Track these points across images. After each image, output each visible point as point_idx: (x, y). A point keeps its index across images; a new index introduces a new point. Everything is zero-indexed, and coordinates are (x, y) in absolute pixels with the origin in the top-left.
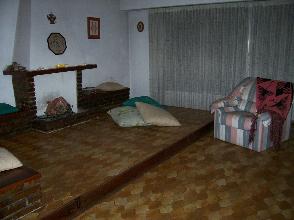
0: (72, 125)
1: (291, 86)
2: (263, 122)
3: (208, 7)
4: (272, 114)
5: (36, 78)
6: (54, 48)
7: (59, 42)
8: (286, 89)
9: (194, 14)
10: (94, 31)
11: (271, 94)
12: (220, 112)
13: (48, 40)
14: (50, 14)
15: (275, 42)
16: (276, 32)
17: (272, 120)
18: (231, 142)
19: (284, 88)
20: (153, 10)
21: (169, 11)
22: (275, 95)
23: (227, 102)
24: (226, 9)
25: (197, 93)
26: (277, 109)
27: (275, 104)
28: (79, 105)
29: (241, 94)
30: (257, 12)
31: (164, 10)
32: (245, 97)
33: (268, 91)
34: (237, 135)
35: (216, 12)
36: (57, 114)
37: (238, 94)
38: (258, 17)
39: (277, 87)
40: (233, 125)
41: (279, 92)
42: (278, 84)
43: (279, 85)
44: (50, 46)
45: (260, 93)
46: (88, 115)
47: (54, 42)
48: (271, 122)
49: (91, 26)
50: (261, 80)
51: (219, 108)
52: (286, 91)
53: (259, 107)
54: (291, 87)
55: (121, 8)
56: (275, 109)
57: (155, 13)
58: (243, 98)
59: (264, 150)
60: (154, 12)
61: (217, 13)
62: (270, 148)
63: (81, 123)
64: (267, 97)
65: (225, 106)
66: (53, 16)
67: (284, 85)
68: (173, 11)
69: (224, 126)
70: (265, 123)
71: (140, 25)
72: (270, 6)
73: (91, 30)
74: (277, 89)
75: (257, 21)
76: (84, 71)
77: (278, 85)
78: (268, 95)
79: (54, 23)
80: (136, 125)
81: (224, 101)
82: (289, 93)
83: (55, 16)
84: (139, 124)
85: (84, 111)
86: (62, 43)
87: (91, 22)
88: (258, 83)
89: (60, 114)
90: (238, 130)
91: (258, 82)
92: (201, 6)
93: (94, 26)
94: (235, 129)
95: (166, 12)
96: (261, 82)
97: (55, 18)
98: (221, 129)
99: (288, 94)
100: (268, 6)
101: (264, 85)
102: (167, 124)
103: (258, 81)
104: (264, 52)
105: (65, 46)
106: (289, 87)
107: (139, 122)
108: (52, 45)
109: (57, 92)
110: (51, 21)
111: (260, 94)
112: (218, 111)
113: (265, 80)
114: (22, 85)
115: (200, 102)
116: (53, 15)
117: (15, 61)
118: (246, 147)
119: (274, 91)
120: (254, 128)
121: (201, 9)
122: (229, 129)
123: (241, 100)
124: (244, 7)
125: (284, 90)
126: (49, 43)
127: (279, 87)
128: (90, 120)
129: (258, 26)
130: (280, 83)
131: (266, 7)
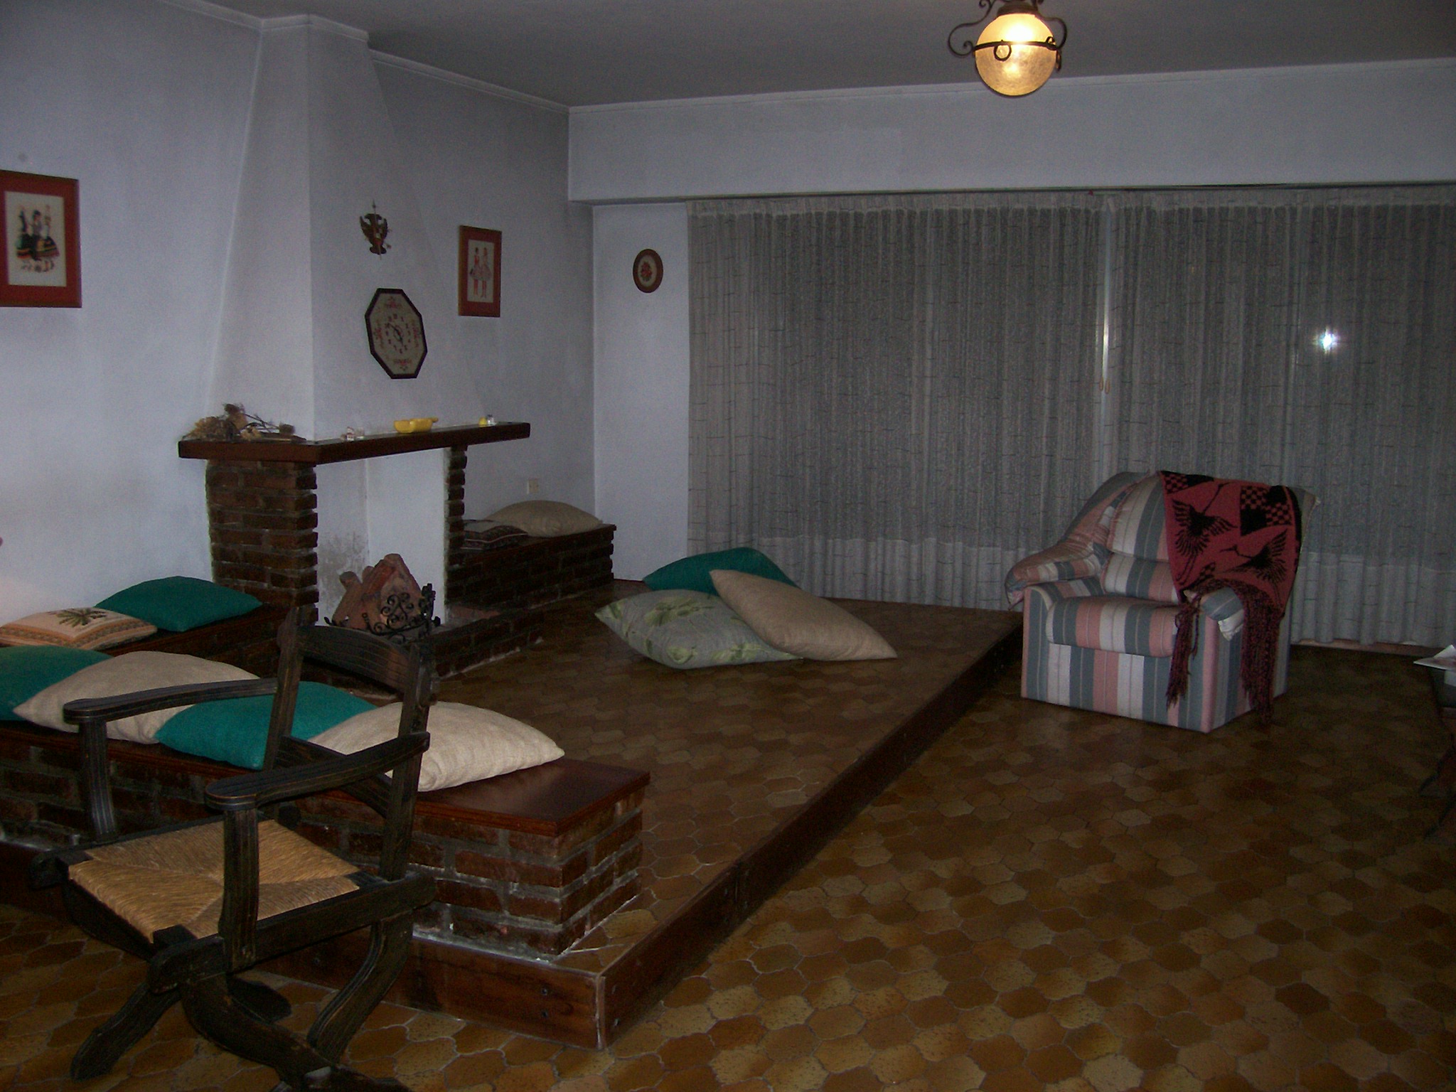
0: (465, 666)
1: (1288, 496)
2: (1220, 623)
3: (944, 205)
4: (1245, 592)
5: (322, 472)
6: (388, 353)
7: (403, 327)
8: (1274, 510)
9: (885, 228)
10: (480, 283)
11: (1224, 527)
12: (1046, 600)
13: (367, 316)
14: (372, 211)
15: (1205, 342)
16: (1207, 307)
17: (1248, 613)
18: (1095, 710)
19: (1263, 504)
20: (711, 203)
21: (780, 213)
22: (1238, 531)
23: (1067, 563)
24: (1019, 213)
25: (900, 541)
26: (1258, 577)
27: (1244, 560)
28: (453, 594)
29: (1108, 532)
30: (1133, 229)
31: (762, 209)
32: (1125, 545)
33: (1212, 519)
34: (1119, 681)
35: (979, 223)
36: (388, 626)
37: (1097, 535)
38: (1141, 249)
39: (1242, 501)
40: (1105, 643)
41: (1252, 520)
42: (1243, 492)
43: (1249, 497)
44: (377, 342)
45: (1182, 525)
46: (512, 629)
47: (388, 325)
48: (1245, 621)
49: (471, 265)
50: (1179, 481)
51: (1043, 585)
52: (1275, 514)
53: (1184, 577)
54: (1289, 502)
55: (570, 191)
56: (1250, 577)
57: (720, 217)
58: (1117, 547)
59: (1220, 725)
60: (715, 214)
61: (979, 228)
62: (1237, 720)
63: (492, 660)
64: (1211, 537)
65: (1061, 575)
66: (380, 222)
67: (1264, 494)
68: (801, 213)
69: (1066, 650)
70: (1224, 626)
71: (646, 265)
72: (1181, 211)
73: (471, 281)
74: (1242, 511)
75: (1136, 265)
76: (473, 452)
77: (1244, 496)
78: (1215, 533)
79: (384, 251)
80: (733, 658)
81: (1057, 560)
82: (1287, 523)
83: (385, 220)
84: (743, 655)
85: (477, 615)
86: (412, 332)
87: (473, 244)
88: (1170, 492)
89: (398, 625)
90: (1124, 659)
91: (1169, 487)
92: (915, 199)
93: (481, 263)
94: (1114, 654)
95: (768, 216)
96: (1180, 489)
97: (385, 231)
98: (1052, 661)
99: (1286, 526)
100: (1174, 210)
101: (1195, 498)
102: (846, 654)
103: (1168, 482)
104: (1163, 378)
105: (421, 346)
106: (1284, 502)
107: (742, 646)
108: (381, 337)
109: (351, 538)
110: (372, 239)
111: (1183, 531)
112: (1039, 595)
113: (1194, 480)
114: (261, 501)
115: (914, 578)
116: (379, 218)
117: (231, 403)
118: (1155, 718)
119: (1235, 519)
120: (1185, 646)
121: (918, 212)
122: (1085, 659)
123: (1111, 554)
124: (1087, 211)
125: (1269, 512)
126: (373, 330)
127: (1248, 502)
128: (518, 650)
129: (1139, 279)
130: (1249, 488)
131: (1169, 214)
